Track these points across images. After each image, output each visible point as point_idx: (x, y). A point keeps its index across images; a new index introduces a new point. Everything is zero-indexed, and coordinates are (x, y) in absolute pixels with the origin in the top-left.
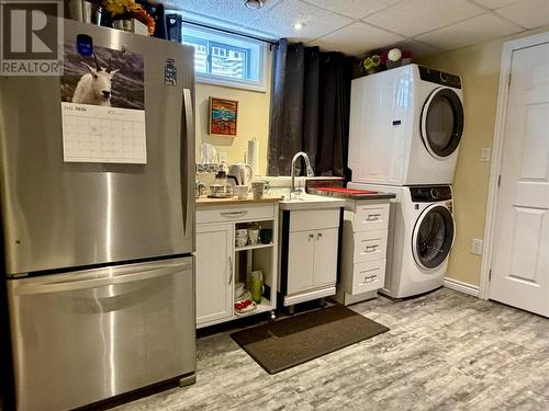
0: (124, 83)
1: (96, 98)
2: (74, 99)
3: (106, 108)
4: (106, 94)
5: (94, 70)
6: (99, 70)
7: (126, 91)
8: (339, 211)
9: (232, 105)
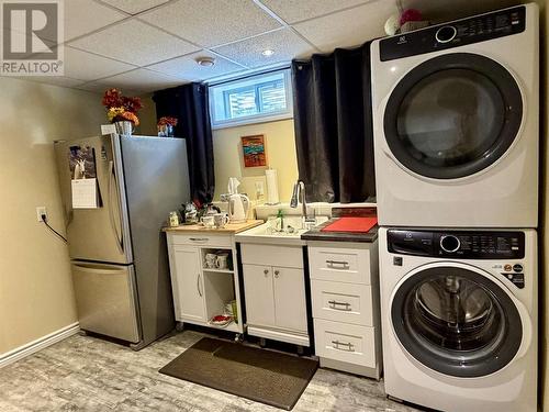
0: (88, 165)
1: (80, 177)
3: (84, 179)
4: (83, 172)
5: (79, 162)
7: (89, 169)
8: (301, 250)
9: (258, 139)
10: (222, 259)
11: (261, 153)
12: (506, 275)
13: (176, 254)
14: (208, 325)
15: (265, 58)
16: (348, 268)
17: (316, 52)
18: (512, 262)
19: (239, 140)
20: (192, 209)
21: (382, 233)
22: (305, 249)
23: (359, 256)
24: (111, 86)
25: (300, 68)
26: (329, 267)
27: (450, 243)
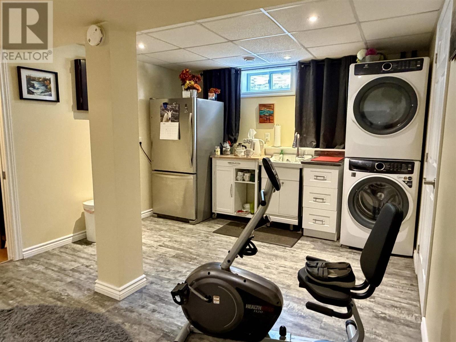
0: (174, 114)
1: (167, 120)
2: (163, 121)
3: (170, 122)
4: (170, 118)
5: (167, 112)
6: (168, 112)
7: (174, 116)
8: (299, 171)
9: (270, 106)
10: (247, 175)
11: (272, 115)
12: (404, 181)
13: (217, 172)
14: (235, 214)
15: (285, 60)
16: (326, 180)
17: (314, 58)
18: (408, 176)
19: (257, 106)
20: (227, 145)
21: (347, 161)
22: (301, 170)
23: (333, 173)
24: (186, 67)
25: (303, 66)
26: (315, 179)
27: (380, 166)
